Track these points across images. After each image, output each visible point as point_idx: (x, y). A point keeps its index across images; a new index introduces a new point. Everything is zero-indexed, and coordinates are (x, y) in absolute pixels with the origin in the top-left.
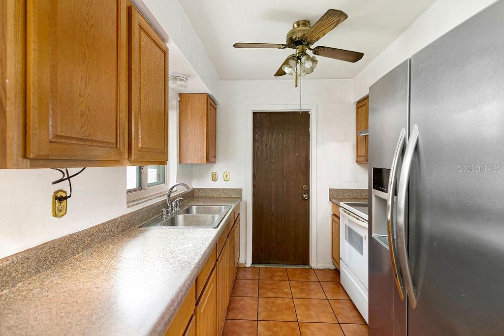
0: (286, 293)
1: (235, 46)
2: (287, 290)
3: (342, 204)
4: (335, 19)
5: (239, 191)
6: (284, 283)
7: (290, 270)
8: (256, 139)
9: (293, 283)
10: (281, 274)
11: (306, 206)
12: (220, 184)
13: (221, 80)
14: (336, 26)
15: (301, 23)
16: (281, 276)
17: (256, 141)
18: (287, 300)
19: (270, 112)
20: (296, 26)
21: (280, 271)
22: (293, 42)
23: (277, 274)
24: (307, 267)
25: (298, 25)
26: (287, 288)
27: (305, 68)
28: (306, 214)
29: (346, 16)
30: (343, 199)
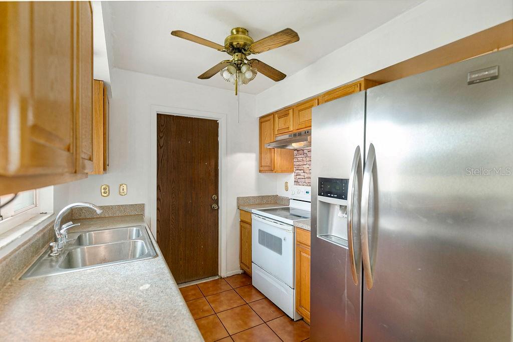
0: (208, 311)
1: (174, 33)
2: (207, 307)
3: (254, 211)
4: (287, 38)
5: (141, 207)
6: (200, 301)
7: (202, 285)
8: (161, 146)
9: (210, 298)
10: (193, 292)
11: (215, 217)
12: (113, 200)
13: (115, 67)
14: (285, 45)
15: (241, 30)
16: (194, 295)
17: (161, 148)
18: (211, 317)
19: (176, 116)
20: (234, 31)
21: (191, 290)
22: (233, 48)
23: (190, 293)
24: (217, 278)
25: (238, 31)
26: (205, 305)
27: (245, 78)
28: (216, 225)
29: (298, 40)
30: (255, 205)
